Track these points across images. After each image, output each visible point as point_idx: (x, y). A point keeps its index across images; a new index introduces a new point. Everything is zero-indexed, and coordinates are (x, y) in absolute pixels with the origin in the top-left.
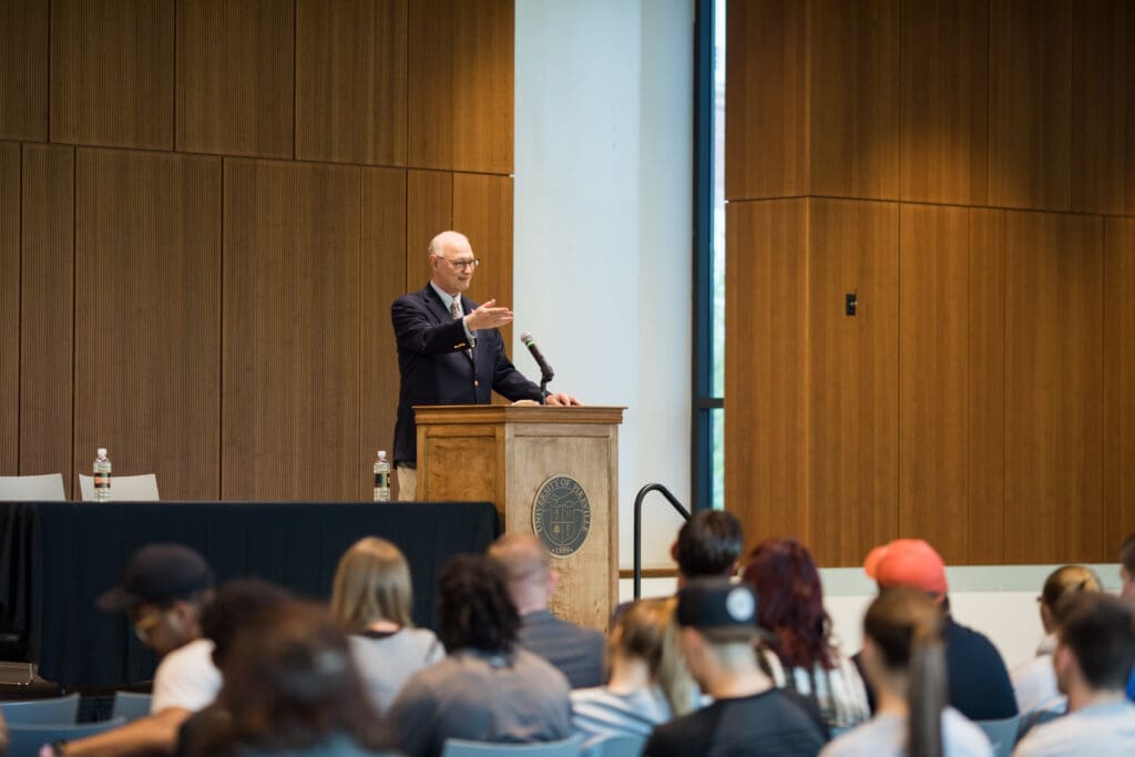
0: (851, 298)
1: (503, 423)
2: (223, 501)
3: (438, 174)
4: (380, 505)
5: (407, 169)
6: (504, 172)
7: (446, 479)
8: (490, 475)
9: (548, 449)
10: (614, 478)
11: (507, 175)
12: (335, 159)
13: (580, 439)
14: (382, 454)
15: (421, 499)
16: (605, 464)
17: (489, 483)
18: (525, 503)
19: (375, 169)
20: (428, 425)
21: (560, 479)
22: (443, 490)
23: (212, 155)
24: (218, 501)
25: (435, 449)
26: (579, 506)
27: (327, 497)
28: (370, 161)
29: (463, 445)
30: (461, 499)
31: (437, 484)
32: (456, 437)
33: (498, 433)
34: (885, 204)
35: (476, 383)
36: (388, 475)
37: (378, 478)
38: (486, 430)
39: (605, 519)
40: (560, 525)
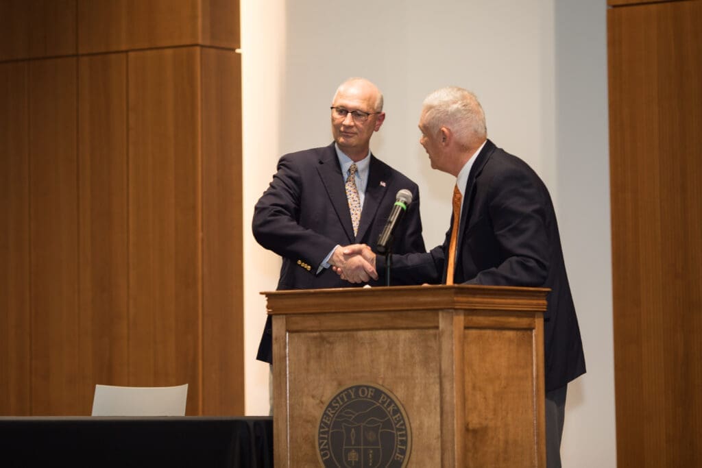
9: (341, 349)
11: (233, 50)
16: (436, 365)
21: (357, 387)
26: (388, 425)
39: (436, 443)
40: (358, 451)
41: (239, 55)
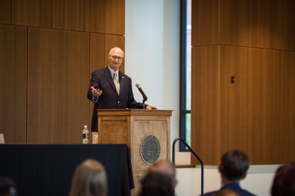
0: (233, 78)
1: (130, 116)
2: (27, 144)
3: (100, 34)
4: (85, 145)
5: (90, 32)
6: (121, 34)
7: (109, 136)
8: (125, 134)
9: (146, 125)
10: (169, 136)
11: (123, 35)
12: (66, 28)
13: (157, 121)
14: (86, 127)
15: (100, 143)
16: (165, 130)
17: (125, 137)
18: (138, 145)
19: (79, 32)
20: (102, 116)
21: (150, 136)
22: (107, 140)
23: (24, 26)
24: (25, 144)
25: (104, 125)
26: (157, 146)
27: (63, 142)
28: (77, 29)
29: (115, 123)
30: (114, 143)
31: (105, 137)
32: (112, 121)
33: (128, 119)
34: (243, 48)
35: (119, 102)
36: (88, 134)
37: (84, 135)
38: (124, 118)
39: (166, 150)
40: (150, 152)
41: (124, 37)
